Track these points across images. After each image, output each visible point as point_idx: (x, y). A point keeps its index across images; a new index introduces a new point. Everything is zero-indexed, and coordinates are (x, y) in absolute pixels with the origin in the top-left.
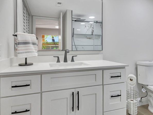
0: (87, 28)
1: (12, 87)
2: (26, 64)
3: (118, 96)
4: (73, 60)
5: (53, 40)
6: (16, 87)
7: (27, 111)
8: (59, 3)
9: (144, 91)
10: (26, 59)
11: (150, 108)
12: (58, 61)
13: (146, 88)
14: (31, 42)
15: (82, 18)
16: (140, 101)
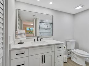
0: (45, 25)
1: (17, 54)
2: (21, 43)
3: (60, 56)
4: (41, 40)
5: (30, 30)
6: (18, 54)
7: (23, 65)
8: (34, 15)
9: (69, 52)
10: (21, 41)
11: (71, 59)
12: (35, 41)
13: (70, 51)
14: (23, 33)
15: (43, 21)
16: (68, 56)
